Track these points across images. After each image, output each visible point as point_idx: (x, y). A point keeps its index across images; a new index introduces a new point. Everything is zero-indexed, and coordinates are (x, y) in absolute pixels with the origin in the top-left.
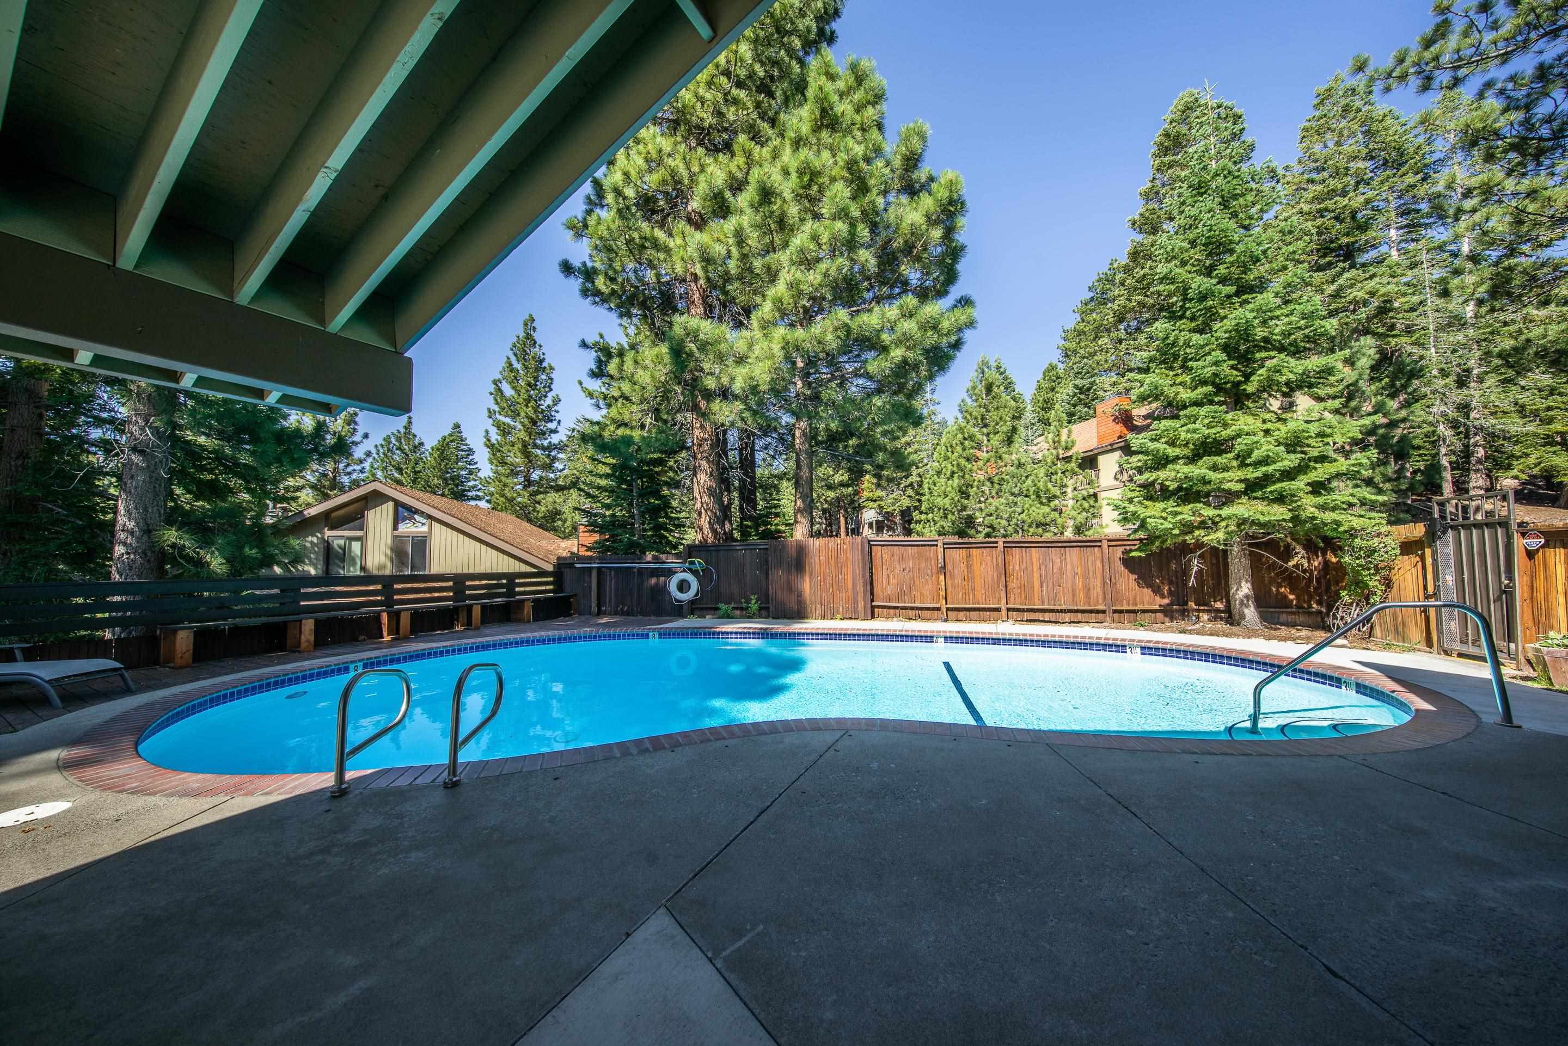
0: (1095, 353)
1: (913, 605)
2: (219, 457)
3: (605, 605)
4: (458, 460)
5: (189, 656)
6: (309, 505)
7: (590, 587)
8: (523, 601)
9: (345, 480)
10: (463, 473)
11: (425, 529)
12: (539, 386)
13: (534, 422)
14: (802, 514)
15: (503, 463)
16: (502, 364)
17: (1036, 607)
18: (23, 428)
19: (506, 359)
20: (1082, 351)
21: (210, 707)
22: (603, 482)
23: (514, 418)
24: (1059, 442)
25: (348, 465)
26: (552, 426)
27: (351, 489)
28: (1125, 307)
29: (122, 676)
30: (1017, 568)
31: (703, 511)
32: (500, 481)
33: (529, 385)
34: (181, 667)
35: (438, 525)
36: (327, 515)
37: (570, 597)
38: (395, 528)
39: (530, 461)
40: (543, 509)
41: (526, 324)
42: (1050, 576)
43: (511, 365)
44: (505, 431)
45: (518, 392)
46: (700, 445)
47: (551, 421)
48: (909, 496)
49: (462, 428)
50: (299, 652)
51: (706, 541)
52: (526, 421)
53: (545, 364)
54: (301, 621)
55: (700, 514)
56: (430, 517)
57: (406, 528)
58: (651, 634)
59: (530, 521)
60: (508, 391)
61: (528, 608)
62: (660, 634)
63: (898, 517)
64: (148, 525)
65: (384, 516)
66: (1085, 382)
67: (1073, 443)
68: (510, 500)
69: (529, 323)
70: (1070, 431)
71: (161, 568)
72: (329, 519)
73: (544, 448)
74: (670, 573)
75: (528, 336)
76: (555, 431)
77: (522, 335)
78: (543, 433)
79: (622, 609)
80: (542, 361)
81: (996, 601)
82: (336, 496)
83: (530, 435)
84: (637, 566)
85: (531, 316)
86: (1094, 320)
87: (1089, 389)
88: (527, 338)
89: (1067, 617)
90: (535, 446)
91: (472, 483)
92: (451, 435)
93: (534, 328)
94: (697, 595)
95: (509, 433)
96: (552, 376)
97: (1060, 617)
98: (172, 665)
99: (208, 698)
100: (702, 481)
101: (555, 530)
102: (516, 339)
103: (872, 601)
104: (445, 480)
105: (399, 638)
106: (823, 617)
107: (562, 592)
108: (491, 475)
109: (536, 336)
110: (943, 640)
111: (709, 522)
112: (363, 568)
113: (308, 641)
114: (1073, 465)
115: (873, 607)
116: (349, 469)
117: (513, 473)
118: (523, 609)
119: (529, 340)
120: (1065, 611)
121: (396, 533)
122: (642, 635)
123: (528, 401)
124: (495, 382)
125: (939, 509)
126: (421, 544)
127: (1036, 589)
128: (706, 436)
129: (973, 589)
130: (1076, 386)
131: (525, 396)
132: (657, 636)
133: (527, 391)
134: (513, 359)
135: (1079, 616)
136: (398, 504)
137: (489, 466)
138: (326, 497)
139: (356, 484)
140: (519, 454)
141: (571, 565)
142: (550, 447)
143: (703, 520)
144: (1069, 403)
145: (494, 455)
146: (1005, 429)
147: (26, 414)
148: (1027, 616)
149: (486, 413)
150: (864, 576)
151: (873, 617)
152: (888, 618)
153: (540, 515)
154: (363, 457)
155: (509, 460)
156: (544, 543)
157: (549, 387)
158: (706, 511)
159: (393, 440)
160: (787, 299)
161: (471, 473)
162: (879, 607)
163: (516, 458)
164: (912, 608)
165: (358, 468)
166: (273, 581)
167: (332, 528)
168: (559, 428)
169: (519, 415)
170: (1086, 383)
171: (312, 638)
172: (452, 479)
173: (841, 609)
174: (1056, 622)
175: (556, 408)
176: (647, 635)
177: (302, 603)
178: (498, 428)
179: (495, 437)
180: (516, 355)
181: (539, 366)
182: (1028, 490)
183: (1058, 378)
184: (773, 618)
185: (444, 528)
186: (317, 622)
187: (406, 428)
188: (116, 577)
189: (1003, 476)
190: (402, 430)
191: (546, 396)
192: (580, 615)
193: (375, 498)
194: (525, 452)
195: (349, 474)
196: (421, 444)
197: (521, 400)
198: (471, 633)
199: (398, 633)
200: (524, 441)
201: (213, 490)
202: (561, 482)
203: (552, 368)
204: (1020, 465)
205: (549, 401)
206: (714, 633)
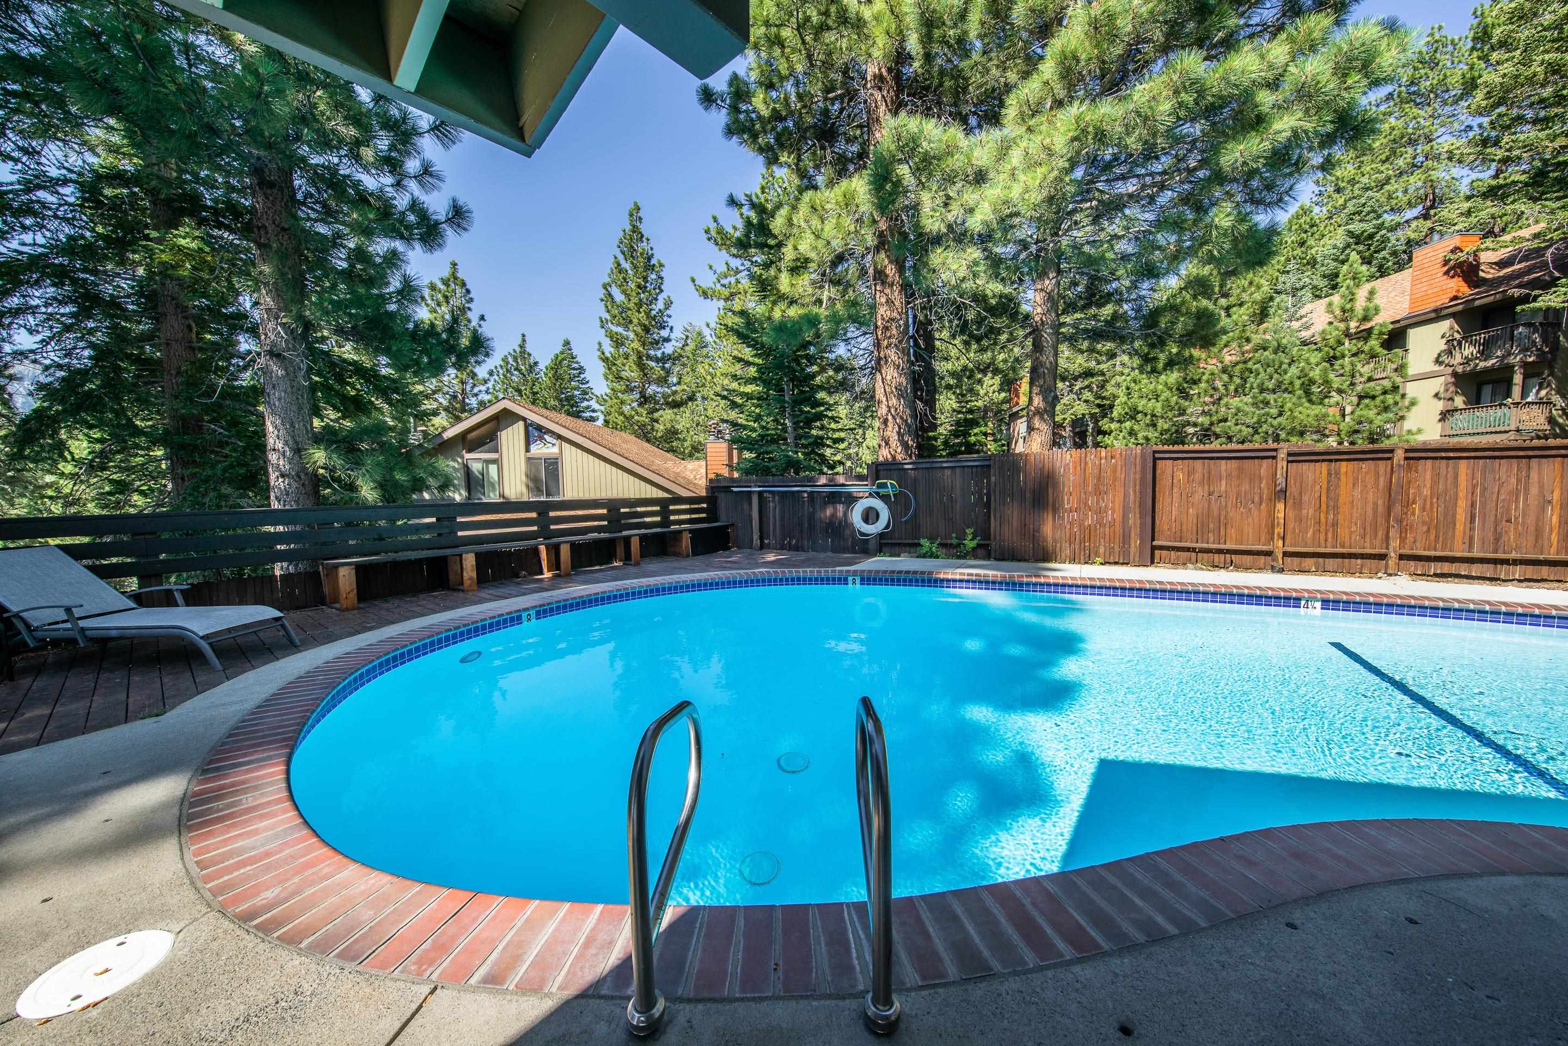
0: (1387, 181)
1: (1222, 546)
2: (358, 369)
3: (768, 538)
4: (571, 380)
5: (353, 595)
6: (445, 429)
7: (750, 516)
8: (680, 532)
9: (473, 402)
10: (576, 393)
11: (555, 450)
12: (649, 287)
13: (647, 330)
14: (1042, 418)
15: (619, 378)
16: (611, 264)
17: (1458, 554)
18: (176, 341)
19: (613, 259)
20: (1365, 180)
21: (381, 674)
22: (749, 389)
23: (626, 328)
24: (1352, 310)
25: (474, 385)
26: (664, 333)
27: (479, 411)
28: (1517, 77)
29: (283, 626)
30: (1426, 492)
31: (890, 417)
32: (617, 398)
33: (639, 287)
34: (347, 609)
35: (567, 446)
36: (463, 436)
37: (727, 527)
38: (528, 450)
39: (645, 375)
40: (662, 427)
41: (631, 215)
42: (1491, 505)
43: (619, 265)
44: (618, 342)
45: (628, 296)
46: (886, 328)
47: (664, 328)
48: (1086, 401)
49: (573, 345)
50: (463, 591)
51: (894, 457)
52: (639, 329)
53: (654, 261)
54: (461, 555)
55: (885, 422)
56: (559, 437)
57: (538, 449)
58: (850, 579)
59: (648, 441)
60: (619, 297)
61: (686, 540)
62: (862, 580)
63: (1068, 429)
64: (297, 443)
65: (516, 437)
66: (1364, 226)
67: (1377, 310)
68: (628, 418)
69: (635, 214)
70: (1372, 292)
71: (317, 492)
72: (467, 442)
73: (657, 360)
74: (851, 500)
75: (635, 229)
76: (667, 340)
77: (628, 228)
78: (657, 342)
79: (790, 543)
80: (649, 258)
81: (1378, 542)
82: (467, 418)
83: (644, 344)
84: (809, 489)
85: (636, 204)
86: (1393, 129)
87: (1371, 236)
88: (634, 232)
89: (1518, 571)
90: (649, 357)
91: (585, 404)
92: (562, 353)
93: (640, 219)
94: (887, 527)
95: (622, 344)
96: (663, 274)
97: (1502, 571)
98: (338, 606)
99: (376, 662)
100: (889, 378)
101: (672, 450)
102: (622, 234)
103: (1153, 539)
104: (561, 400)
105: (561, 577)
106: (1073, 560)
107: (717, 520)
108: (608, 391)
109: (643, 228)
110: (1318, 605)
111: (899, 433)
112: (502, 496)
113: (471, 578)
114: (1374, 343)
115: (1154, 548)
116: (476, 390)
117: (629, 390)
118: (680, 540)
119: (636, 234)
120: (1516, 562)
121: (529, 455)
122: (840, 579)
123: (639, 305)
124: (605, 287)
125: (1146, 415)
126: (553, 466)
127: (1460, 527)
128: (895, 315)
129: (1335, 524)
130: (1350, 234)
131: (636, 300)
132: (858, 581)
133: (638, 294)
134: (621, 258)
135: (1545, 571)
136: (528, 425)
137: (605, 382)
138: (458, 419)
139: (483, 405)
140: (634, 367)
141: (727, 489)
142: (663, 359)
143: (890, 428)
144: (1335, 260)
145: (609, 369)
146: (1258, 297)
147: (176, 326)
148: (1434, 568)
149: (598, 323)
150: (1141, 505)
151: (1152, 562)
152: (1175, 564)
153: (659, 434)
154: (487, 376)
155: (624, 374)
156: (670, 464)
157: (660, 288)
158: (894, 418)
159: (510, 360)
160: (1086, 51)
161: (585, 393)
162: (1162, 548)
163: (631, 372)
164: (1220, 551)
165: (483, 388)
166: (427, 508)
167: (469, 451)
168: (673, 336)
169: (631, 322)
170: (1368, 227)
171: (474, 575)
172: (567, 399)
173: (1102, 550)
174: (1491, 579)
175: (668, 312)
176: (846, 580)
177: (460, 534)
178: (611, 338)
179: (609, 349)
180: (623, 253)
181: (648, 265)
182: (1291, 383)
183: (1312, 226)
184: (996, 559)
185: (573, 449)
186: (478, 556)
187: (521, 347)
188: (275, 505)
189: (1250, 365)
190: (518, 349)
191: (656, 299)
192: (739, 548)
193: (504, 418)
194: (641, 367)
195: (476, 395)
196: (536, 363)
197: (631, 305)
198: (632, 569)
199: (558, 568)
200: (639, 352)
201: (355, 406)
202: (678, 398)
203: (661, 265)
204: (1280, 348)
205: (660, 305)
206: (936, 581)
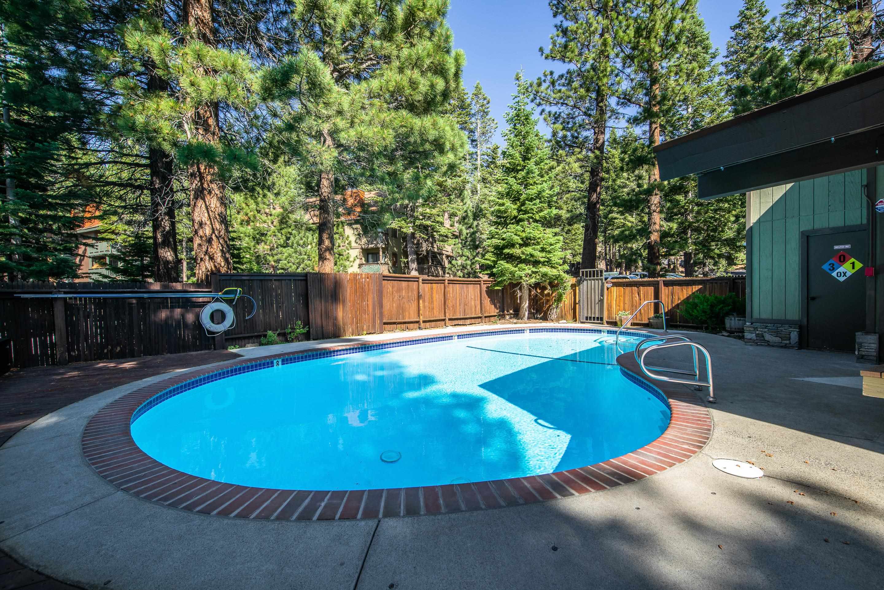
17: (458, 317)
30: (451, 295)
42: (463, 300)
58: (275, 361)
62: (283, 361)
89: (468, 322)
103: (383, 320)
106: (353, 335)
110: (457, 337)
115: (383, 324)
127: (458, 307)
129: (433, 308)
132: (280, 363)
148: (454, 322)
150: (379, 303)
151: (382, 331)
152: (389, 331)
164: (404, 323)
173: (365, 327)
176: (272, 363)
184: (314, 340)
